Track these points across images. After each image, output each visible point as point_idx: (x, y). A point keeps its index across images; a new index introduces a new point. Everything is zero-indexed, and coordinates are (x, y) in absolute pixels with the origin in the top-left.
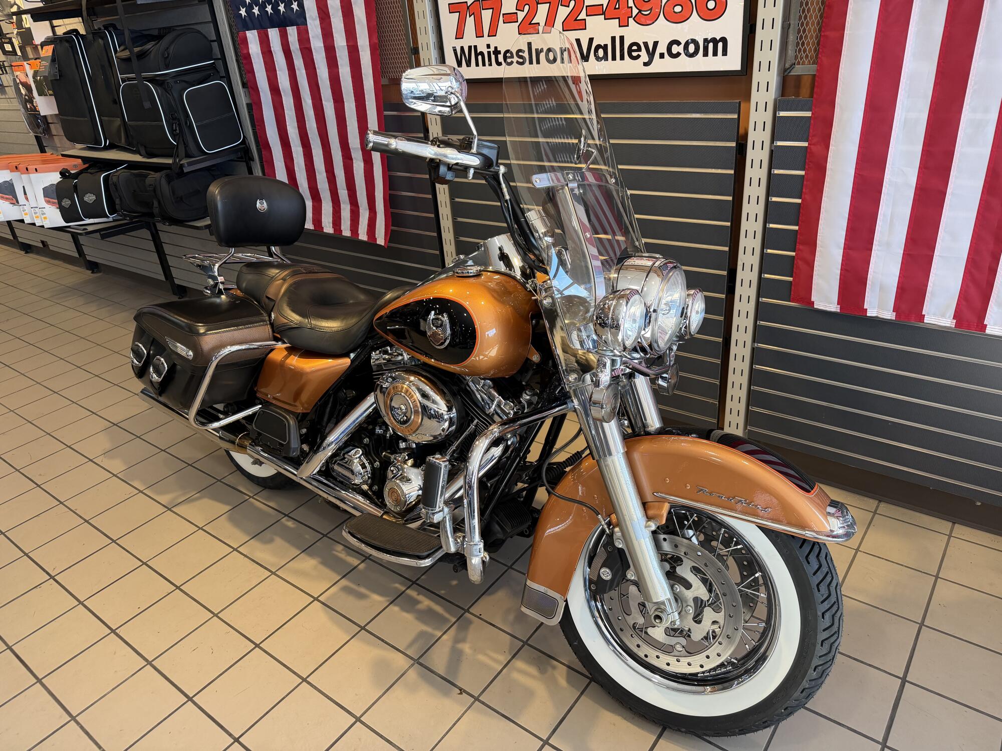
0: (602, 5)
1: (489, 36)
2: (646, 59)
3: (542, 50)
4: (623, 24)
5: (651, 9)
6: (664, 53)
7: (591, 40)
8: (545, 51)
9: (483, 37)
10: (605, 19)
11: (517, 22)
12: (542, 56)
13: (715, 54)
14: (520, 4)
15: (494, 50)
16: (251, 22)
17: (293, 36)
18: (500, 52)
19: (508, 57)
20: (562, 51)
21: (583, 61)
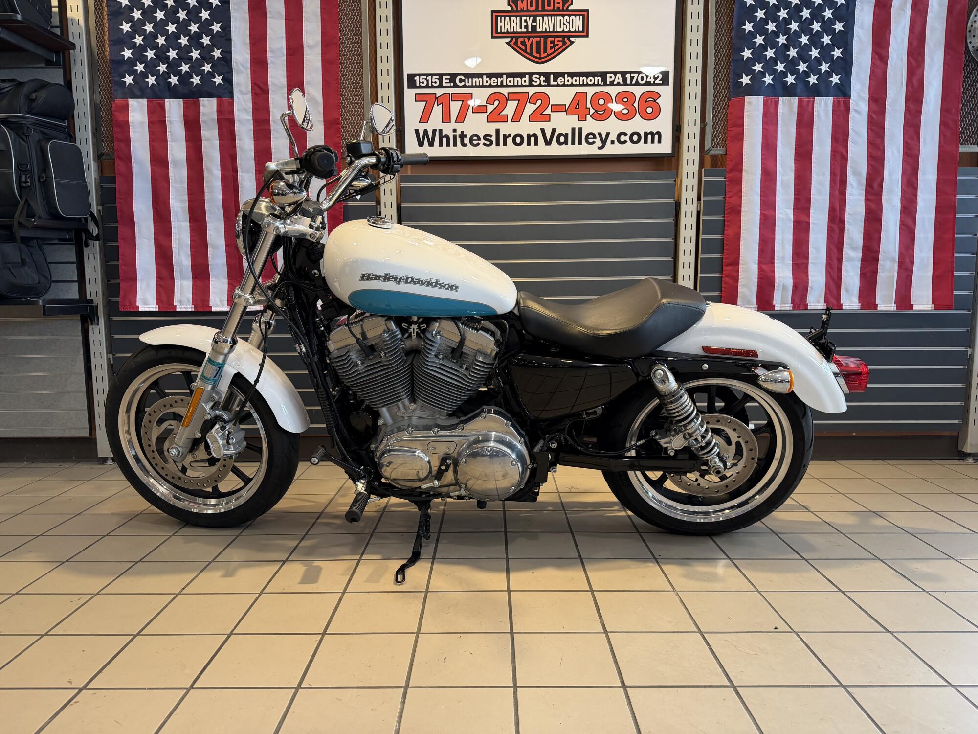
0: (565, 105)
1: (456, 122)
2: (600, 145)
3: (509, 135)
4: (582, 119)
5: (605, 111)
6: (614, 141)
7: (554, 130)
8: (512, 136)
9: (450, 122)
10: (567, 115)
11: (486, 112)
12: (509, 140)
13: (653, 142)
14: (490, 99)
15: (460, 134)
16: (140, 90)
17: (208, 107)
18: (466, 136)
19: (474, 140)
20: (529, 136)
21: (546, 145)
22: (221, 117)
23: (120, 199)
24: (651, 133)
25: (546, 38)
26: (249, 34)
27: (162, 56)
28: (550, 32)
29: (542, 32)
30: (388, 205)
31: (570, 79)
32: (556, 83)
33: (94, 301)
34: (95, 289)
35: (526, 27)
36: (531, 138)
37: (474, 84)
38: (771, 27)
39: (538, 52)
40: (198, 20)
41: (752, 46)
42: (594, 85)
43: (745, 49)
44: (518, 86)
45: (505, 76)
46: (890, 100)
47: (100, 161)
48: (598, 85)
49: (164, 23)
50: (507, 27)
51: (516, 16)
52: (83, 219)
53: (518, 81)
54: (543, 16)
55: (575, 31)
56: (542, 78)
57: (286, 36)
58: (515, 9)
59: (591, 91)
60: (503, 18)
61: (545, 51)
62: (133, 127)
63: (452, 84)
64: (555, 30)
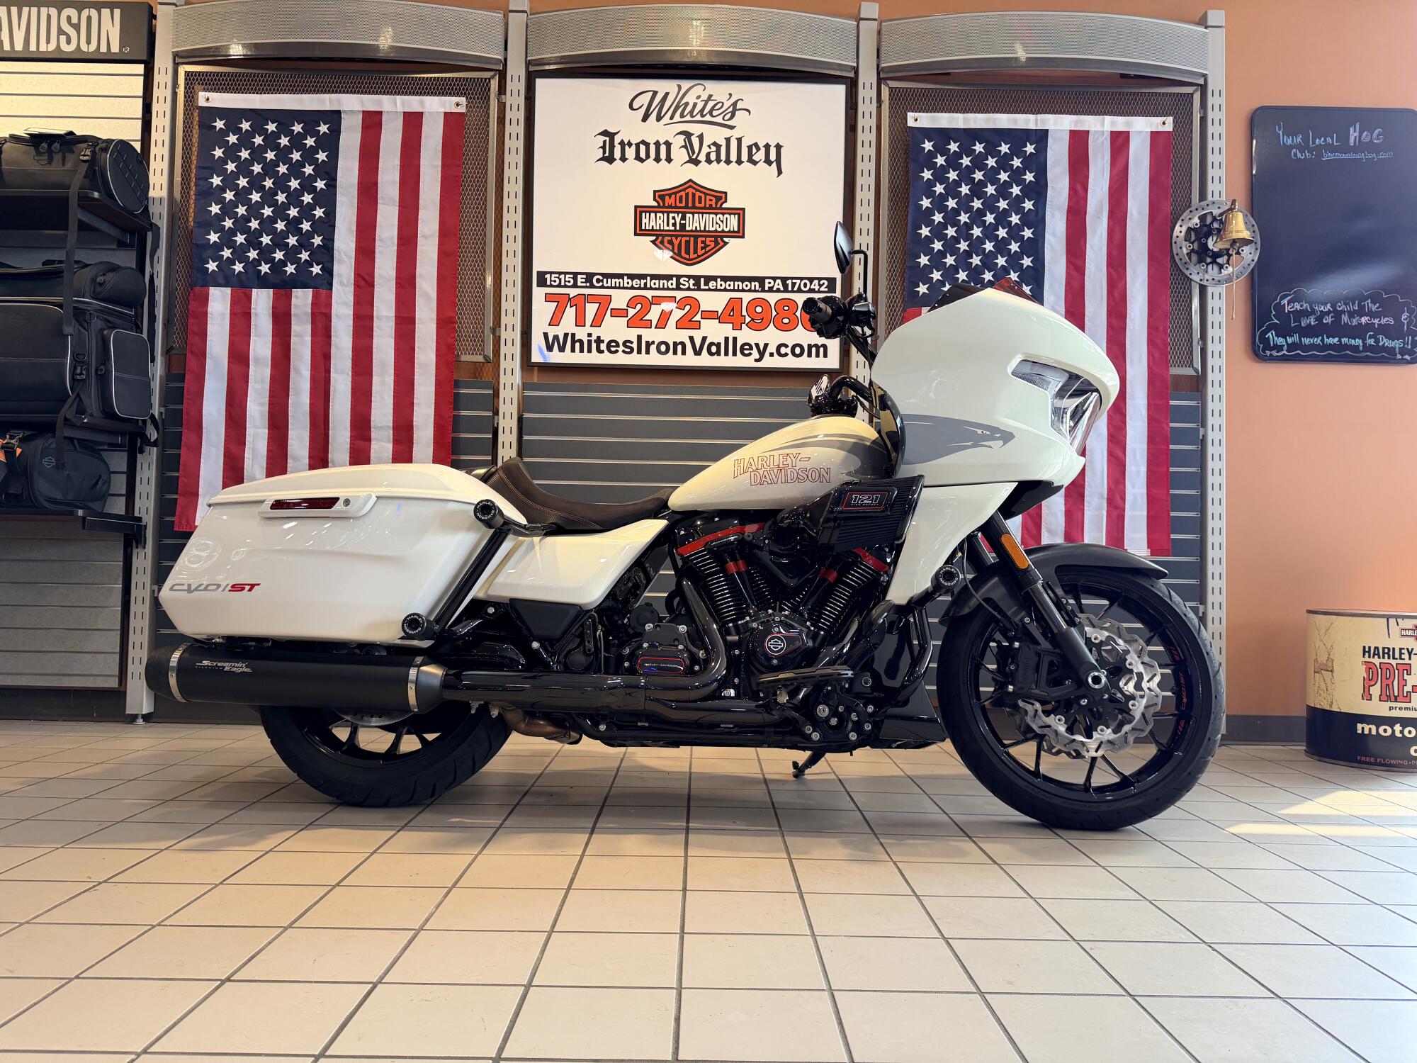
0: (717, 312)
1: (591, 326)
2: (758, 357)
3: (653, 342)
4: (737, 328)
5: (762, 319)
6: (773, 353)
7: (704, 339)
8: (656, 343)
9: (584, 326)
10: (719, 322)
11: (627, 316)
12: (653, 348)
13: (818, 355)
14: (632, 303)
15: (596, 338)
16: (224, 278)
17: (302, 299)
18: (603, 341)
19: (612, 346)
20: (675, 344)
21: (695, 355)
22: (316, 311)
23: (188, 399)
24: (816, 346)
25: (696, 237)
26: (355, 219)
27: (253, 241)
28: (700, 231)
29: (692, 231)
30: (508, 416)
31: (723, 283)
32: (707, 287)
33: (143, 519)
34: (146, 507)
35: (674, 225)
36: (678, 347)
37: (613, 285)
38: (951, 232)
39: (687, 252)
40: (299, 204)
41: (929, 251)
42: (750, 290)
43: (922, 255)
44: (663, 289)
45: (649, 278)
46: (1090, 315)
47: (168, 355)
48: (755, 291)
49: (260, 205)
50: (652, 223)
51: (663, 213)
52: (140, 422)
53: (664, 284)
54: (693, 214)
55: (729, 232)
56: (692, 282)
57: (399, 225)
58: (661, 205)
59: (747, 297)
60: (648, 214)
61: (695, 252)
62: (211, 318)
63: (588, 284)
64: (707, 229)
